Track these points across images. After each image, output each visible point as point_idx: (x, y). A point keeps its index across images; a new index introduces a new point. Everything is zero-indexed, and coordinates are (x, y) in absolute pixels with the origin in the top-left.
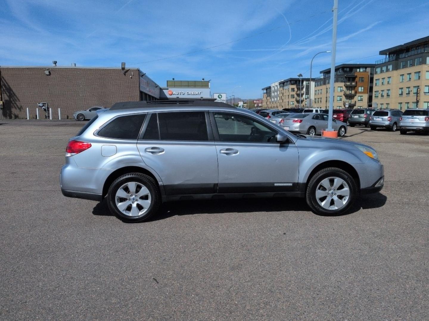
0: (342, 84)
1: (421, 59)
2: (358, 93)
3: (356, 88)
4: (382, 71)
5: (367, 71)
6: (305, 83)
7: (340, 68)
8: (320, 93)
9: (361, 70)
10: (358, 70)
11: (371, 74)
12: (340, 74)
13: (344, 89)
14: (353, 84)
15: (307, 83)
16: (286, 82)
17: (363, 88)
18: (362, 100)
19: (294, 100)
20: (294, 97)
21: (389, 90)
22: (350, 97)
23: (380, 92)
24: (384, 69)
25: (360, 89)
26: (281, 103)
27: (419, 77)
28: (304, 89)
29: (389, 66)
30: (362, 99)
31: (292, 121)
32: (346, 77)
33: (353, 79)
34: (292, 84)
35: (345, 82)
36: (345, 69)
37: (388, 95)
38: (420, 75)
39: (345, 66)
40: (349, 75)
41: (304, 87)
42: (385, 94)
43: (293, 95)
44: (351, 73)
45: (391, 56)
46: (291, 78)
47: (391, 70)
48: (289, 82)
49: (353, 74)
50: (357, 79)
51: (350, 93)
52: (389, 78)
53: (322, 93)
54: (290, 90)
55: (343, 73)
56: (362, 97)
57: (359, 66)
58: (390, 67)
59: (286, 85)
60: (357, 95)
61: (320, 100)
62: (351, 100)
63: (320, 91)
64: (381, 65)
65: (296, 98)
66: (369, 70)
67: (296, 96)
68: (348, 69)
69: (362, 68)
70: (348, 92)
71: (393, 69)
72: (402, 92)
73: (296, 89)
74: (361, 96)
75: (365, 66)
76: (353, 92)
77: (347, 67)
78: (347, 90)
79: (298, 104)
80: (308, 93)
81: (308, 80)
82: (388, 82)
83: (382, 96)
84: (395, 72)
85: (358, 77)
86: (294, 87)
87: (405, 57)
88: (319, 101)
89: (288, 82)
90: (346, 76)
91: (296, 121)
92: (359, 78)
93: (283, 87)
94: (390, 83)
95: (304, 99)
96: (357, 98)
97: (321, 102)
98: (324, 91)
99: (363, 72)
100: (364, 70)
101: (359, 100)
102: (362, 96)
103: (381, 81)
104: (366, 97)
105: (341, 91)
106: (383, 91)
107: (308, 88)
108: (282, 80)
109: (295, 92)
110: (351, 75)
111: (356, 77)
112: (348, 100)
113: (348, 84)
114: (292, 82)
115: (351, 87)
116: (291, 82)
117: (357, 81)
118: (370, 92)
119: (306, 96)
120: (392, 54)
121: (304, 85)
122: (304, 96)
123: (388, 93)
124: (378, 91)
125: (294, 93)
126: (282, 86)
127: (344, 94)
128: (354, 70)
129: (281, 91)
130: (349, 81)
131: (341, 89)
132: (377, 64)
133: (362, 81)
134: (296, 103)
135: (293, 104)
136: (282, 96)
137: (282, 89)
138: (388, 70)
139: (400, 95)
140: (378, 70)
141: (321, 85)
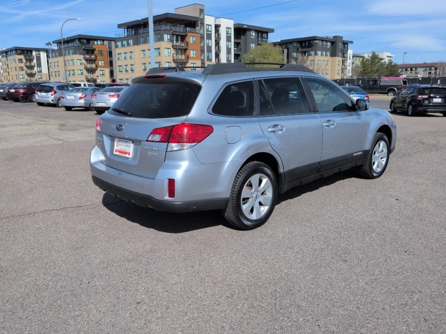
0: (81, 57)
1: (159, 35)
2: (99, 67)
3: (96, 61)
4: (123, 46)
5: (105, 44)
6: (34, 53)
7: (76, 39)
8: (56, 66)
9: (99, 43)
10: (96, 42)
11: (109, 48)
12: (76, 45)
13: (84, 62)
14: (93, 57)
15: (37, 53)
16: (10, 51)
17: (103, 62)
18: (104, 75)
19: (24, 72)
20: (23, 70)
21: (132, 65)
22: (91, 71)
23: (123, 66)
24: (125, 43)
25: (101, 63)
26: (7, 76)
27: (160, 53)
28: (35, 61)
29: (129, 41)
30: (104, 73)
31: (108, 95)
32: (84, 50)
33: (92, 51)
34: (18, 54)
35: (83, 55)
36: (82, 40)
37: (132, 70)
38: (160, 51)
39: (82, 37)
40: (88, 48)
41: (34, 57)
42: (129, 68)
43: (22, 67)
44: (88, 45)
45: (129, 30)
46: (16, 47)
47: (132, 44)
48: (14, 52)
49: (91, 47)
50: (96, 52)
51: (91, 67)
52: (131, 52)
53: (59, 66)
54: (17, 61)
55: (80, 45)
56: (103, 72)
57: (96, 39)
58: (131, 42)
59: (11, 55)
60: (99, 69)
61: (57, 73)
62: (93, 74)
63: (56, 63)
64: (121, 39)
65: (26, 71)
66: (106, 43)
67: (25, 68)
68: (85, 41)
69: (100, 41)
70: (89, 66)
71: (134, 44)
72: (145, 67)
73: (24, 61)
74: (102, 70)
75: (103, 39)
76: (94, 66)
77: (83, 39)
78: (88, 64)
79: (30, 78)
80: (39, 65)
81: (38, 50)
82: (131, 57)
83: (126, 71)
84: (136, 47)
85: (97, 49)
86: (22, 57)
87: (144, 33)
88: (57, 75)
89: (12, 51)
90: (84, 48)
91: (113, 96)
92: (98, 51)
93: (6, 57)
94: (132, 57)
95: (36, 71)
96: (98, 72)
97: (59, 75)
98: (61, 64)
99: (101, 45)
100: (102, 42)
101: (100, 75)
102: (104, 70)
103: (124, 55)
104: (107, 71)
105: (81, 64)
106: (126, 65)
107: (39, 59)
108: (4, 49)
109: (24, 63)
110: (89, 48)
111: (95, 50)
112: (90, 74)
113: (88, 56)
114: (18, 51)
115: (90, 60)
116: (16, 51)
117: (96, 55)
118: (110, 66)
119: (38, 68)
120: (130, 28)
121: (34, 56)
122: (36, 69)
123: (132, 68)
124: (122, 66)
125: (23, 65)
126: (5, 55)
127: (85, 68)
128: (91, 42)
129: (4, 62)
130: (88, 53)
131: (81, 62)
132: (116, 37)
133: (102, 54)
134: (26, 77)
135: (23, 78)
136: (7, 68)
137: (5, 59)
138: (128, 45)
139: (144, 70)
140: (119, 44)
141: (56, 56)
